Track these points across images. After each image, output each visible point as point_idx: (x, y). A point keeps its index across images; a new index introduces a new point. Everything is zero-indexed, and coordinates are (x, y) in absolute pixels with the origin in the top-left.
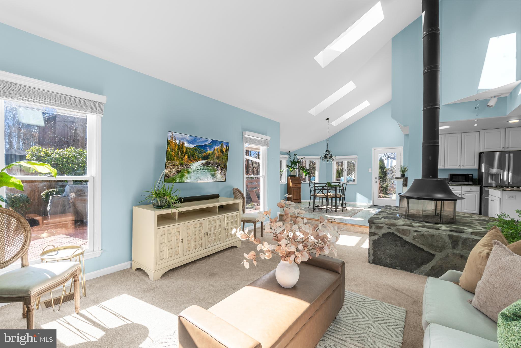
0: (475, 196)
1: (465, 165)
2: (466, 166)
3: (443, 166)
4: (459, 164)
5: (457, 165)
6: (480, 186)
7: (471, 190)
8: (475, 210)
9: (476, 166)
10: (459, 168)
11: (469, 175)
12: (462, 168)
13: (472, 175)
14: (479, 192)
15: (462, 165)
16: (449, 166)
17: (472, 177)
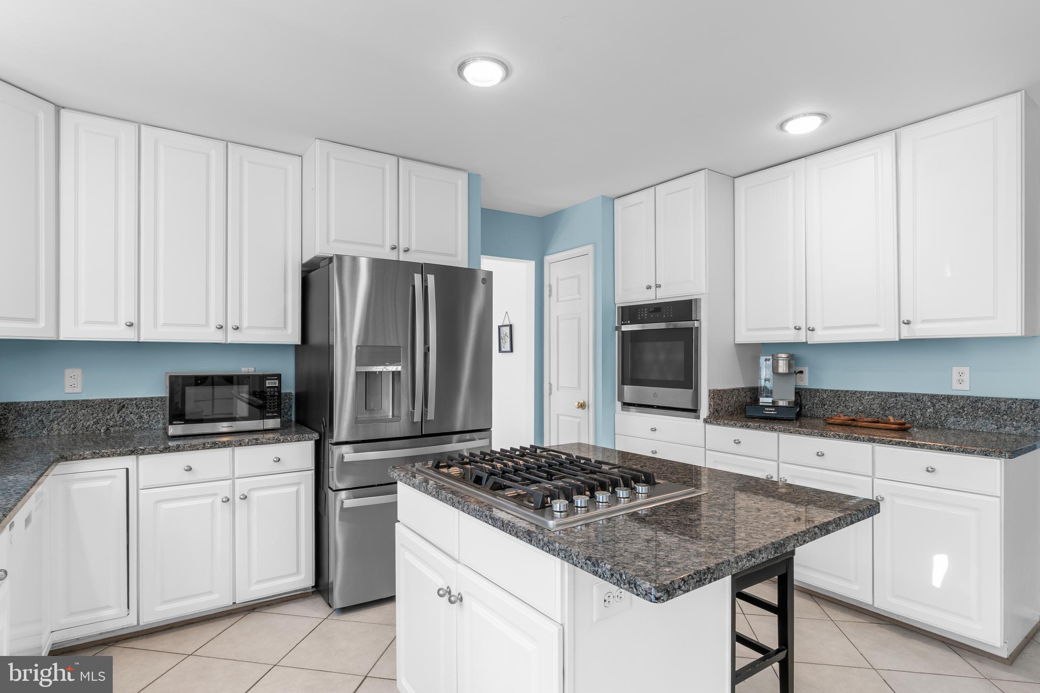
0: (298, 492)
1: (245, 324)
2: (249, 327)
3: (131, 325)
4: (216, 319)
5: (207, 324)
6: (316, 436)
7: (278, 467)
8: (298, 572)
9: (290, 330)
10: (217, 337)
11: (263, 378)
12: (233, 338)
13: (278, 377)
14: (313, 472)
15: (230, 326)
16: (165, 325)
17: (279, 387)
